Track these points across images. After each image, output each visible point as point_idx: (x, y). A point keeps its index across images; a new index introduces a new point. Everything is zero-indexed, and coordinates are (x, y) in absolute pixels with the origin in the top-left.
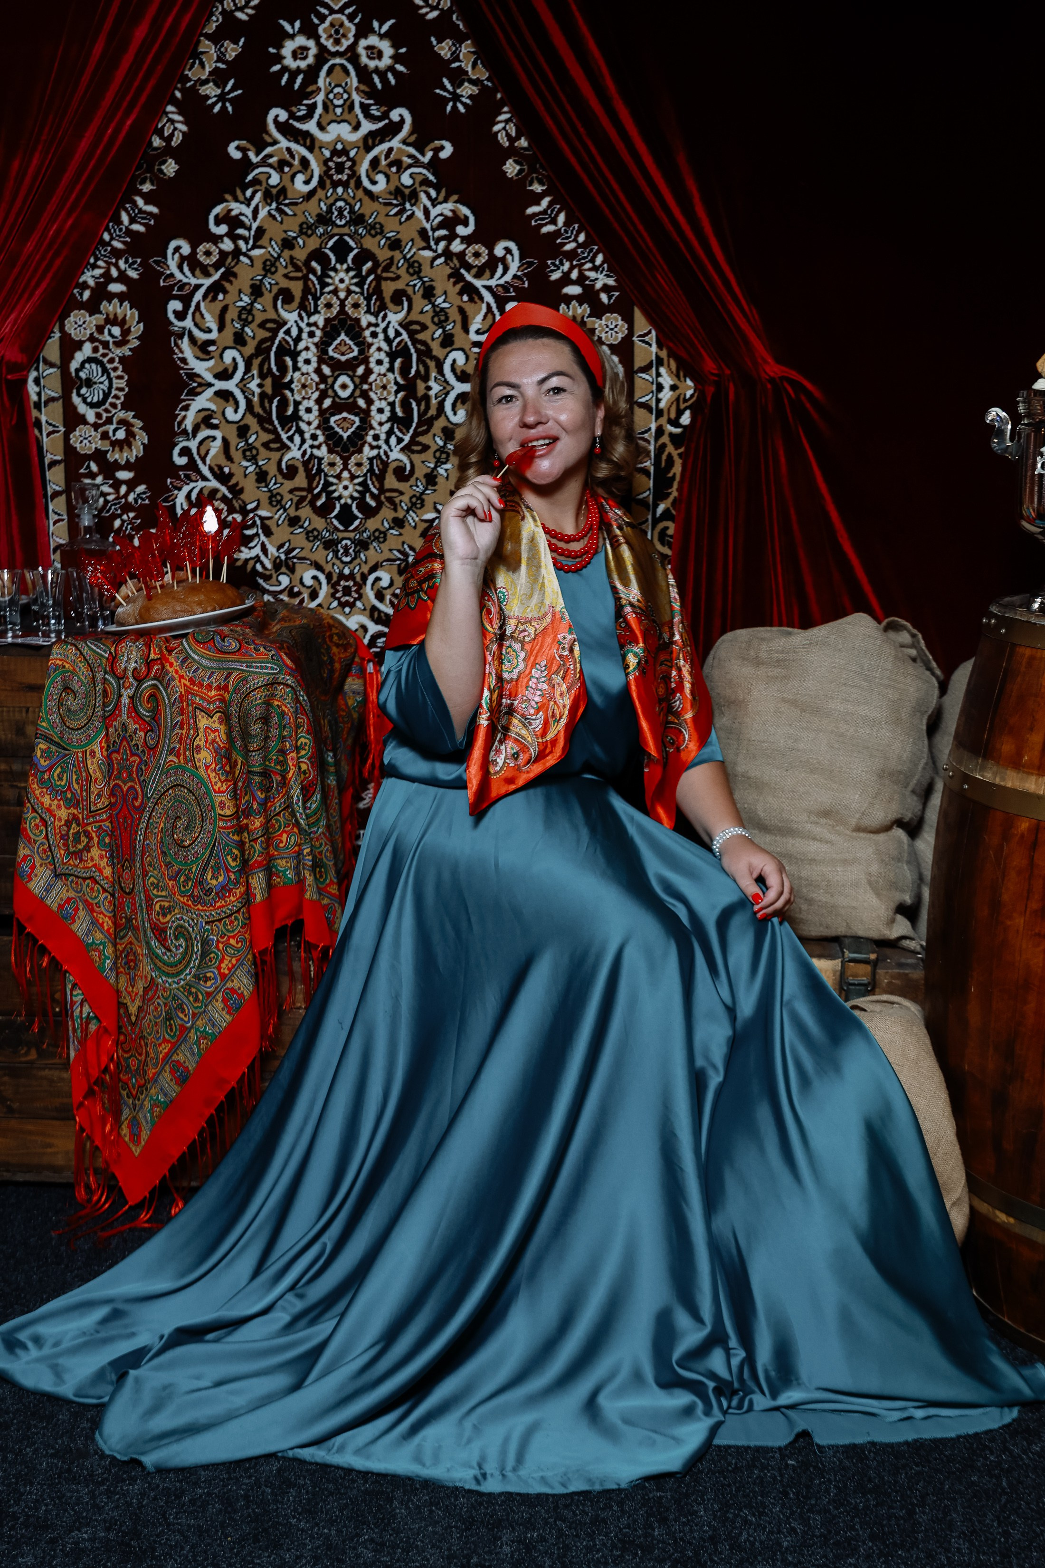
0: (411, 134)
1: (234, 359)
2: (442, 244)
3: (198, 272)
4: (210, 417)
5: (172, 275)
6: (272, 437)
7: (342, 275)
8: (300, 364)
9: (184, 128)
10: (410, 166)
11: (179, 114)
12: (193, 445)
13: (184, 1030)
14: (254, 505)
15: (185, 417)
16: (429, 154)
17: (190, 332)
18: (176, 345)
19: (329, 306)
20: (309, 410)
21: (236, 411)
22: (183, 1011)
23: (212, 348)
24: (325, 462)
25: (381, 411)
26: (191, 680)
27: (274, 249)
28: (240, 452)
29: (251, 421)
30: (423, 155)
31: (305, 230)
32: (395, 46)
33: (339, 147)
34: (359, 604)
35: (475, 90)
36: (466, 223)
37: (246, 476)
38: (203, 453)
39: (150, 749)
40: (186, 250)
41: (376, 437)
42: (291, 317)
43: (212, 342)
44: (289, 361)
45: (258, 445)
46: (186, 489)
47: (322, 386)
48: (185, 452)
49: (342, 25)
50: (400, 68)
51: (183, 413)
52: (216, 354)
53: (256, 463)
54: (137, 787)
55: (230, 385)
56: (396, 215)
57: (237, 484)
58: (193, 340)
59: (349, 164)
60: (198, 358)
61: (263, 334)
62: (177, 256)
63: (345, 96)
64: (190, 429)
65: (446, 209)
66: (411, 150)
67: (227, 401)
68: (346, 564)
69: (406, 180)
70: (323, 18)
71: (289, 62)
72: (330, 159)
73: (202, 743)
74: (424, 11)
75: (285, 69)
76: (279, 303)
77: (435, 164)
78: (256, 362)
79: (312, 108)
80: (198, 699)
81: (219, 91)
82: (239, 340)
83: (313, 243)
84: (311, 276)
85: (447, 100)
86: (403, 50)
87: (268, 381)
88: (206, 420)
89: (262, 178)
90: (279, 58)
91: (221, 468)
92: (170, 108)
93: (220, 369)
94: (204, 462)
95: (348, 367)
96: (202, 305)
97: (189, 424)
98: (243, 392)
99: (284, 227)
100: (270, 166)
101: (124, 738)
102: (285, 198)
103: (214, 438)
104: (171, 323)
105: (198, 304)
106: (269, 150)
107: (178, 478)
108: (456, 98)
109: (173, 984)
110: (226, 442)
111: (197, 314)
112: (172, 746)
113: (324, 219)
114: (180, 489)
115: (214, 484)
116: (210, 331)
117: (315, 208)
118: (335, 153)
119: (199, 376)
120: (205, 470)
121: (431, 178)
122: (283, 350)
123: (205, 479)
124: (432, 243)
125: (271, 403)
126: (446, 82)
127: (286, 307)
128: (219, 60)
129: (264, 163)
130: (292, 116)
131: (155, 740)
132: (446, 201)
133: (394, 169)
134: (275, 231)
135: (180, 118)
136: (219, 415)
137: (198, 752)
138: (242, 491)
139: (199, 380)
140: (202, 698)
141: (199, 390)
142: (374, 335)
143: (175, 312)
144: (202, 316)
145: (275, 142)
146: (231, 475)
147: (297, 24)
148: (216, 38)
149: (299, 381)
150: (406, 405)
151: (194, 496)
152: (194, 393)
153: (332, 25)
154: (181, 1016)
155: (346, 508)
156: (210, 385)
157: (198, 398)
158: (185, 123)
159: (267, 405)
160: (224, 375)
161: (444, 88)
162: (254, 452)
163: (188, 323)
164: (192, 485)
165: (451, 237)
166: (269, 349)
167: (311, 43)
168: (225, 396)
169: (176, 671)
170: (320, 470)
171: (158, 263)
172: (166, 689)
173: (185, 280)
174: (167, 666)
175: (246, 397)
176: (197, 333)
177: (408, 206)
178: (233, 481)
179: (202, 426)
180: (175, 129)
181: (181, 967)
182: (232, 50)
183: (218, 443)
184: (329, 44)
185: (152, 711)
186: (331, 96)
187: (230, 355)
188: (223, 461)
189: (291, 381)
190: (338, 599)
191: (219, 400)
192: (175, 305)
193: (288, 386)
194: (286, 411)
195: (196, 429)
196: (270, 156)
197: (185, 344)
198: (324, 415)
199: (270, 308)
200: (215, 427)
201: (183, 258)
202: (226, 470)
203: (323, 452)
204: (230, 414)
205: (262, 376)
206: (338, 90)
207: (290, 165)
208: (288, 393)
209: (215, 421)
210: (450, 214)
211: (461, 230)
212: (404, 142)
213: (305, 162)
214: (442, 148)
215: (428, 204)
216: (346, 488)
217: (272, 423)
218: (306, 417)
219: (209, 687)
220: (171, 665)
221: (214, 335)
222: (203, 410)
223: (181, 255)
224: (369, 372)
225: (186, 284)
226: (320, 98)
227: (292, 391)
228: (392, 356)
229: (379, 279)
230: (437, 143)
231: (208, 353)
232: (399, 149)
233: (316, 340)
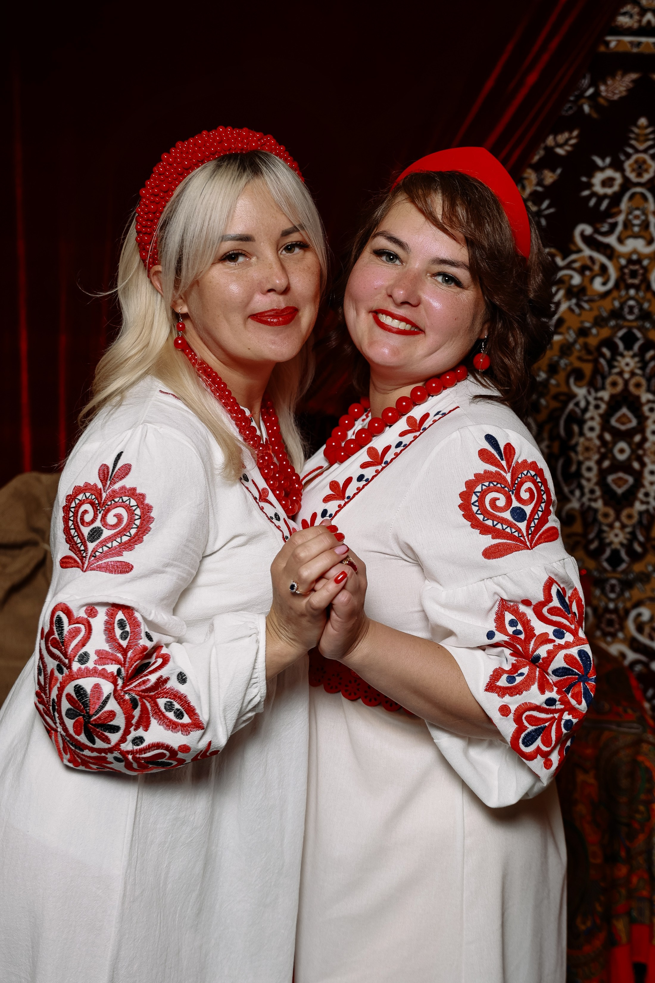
7: (628, 360)
8: (586, 431)
19: (614, 384)
20: (590, 469)
24: (600, 513)
25: (652, 472)
27: (571, 336)
31: (599, 322)
33: (635, 257)
34: (621, 634)
41: (646, 494)
42: (581, 392)
44: (576, 428)
47: (603, 450)
49: (644, 162)
59: (641, 271)
61: (555, 405)
63: (643, 218)
68: (611, 601)
70: (628, 156)
71: (599, 189)
72: (626, 267)
75: (594, 194)
76: (572, 380)
79: (613, 226)
83: (605, 333)
84: (601, 360)
87: (556, 444)
89: (566, 279)
90: (589, 185)
95: (627, 435)
99: (582, 318)
100: (574, 269)
102: (584, 296)
106: (573, 257)
113: (616, 314)
117: (607, 305)
118: (630, 261)
122: (572, 419)
125: (557, 462)
127: (577, 383)
128: (538, 184)
129: (568, 266)
130: (596, 231)
134: (573, 322)
142: (651, 409)
145: (579, 251)
147: (608, 160)
148: (538, 168)
149: (583, 444)
153: (636, 161)
155: (615, 552)
159: (553, 463)
167: (618, 176)
170: (595, 520)
182: (549, 178)
184: (632, 176)
186: (631, 217)
189: (577, 444)
193: (573, 448)
194: (569, 469)
196: (574, 261)
198: (603, 474)
199: (563, 383)
203: (599, 505)
205: (550, 439)
206: (637, 213)
207: (591, 269)
208: (572, 454)
213: (604, 269)
216: (617, 535)
218: (587, 474)
224: (645, 440)
226: (621, 219)
227: (576, 452)
233: (601, 411)
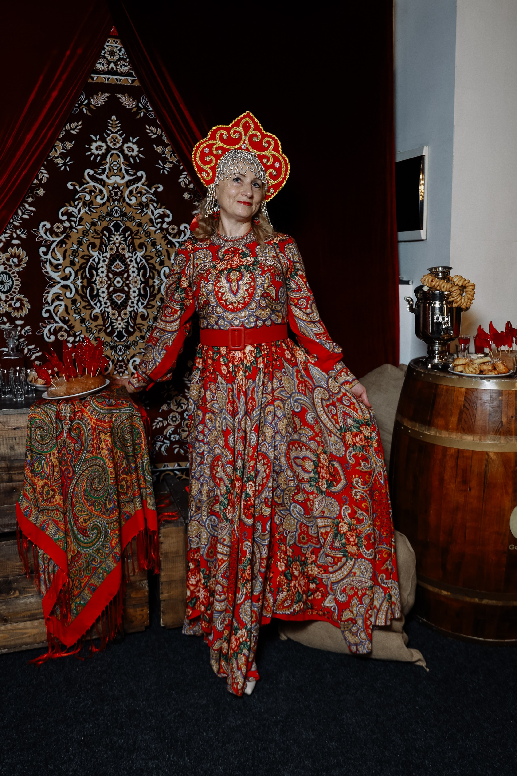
0: (146, 181)
1: (70, 272)
2: (159, 225)
3: (54, 235)
4: (59, 296)
5: (41, 237)
6: (87, 304)
7: (117, 237)
8: (99, 273)
9: (47, 176)
10: (145, 194)
11: (45, 170)
12: (51, 308)
13: (95, 569)
14: (80, 332)
15: (47, 296)
16: (153, 190)
17: (50, 261)
18: (43, 266)
19: (111, 249)
20: (103, 292)
21: (71, 293)
22: (95, 561)
23: (60, 267)
24: (110, 314)
25: (134, 292)
26: (97, 420)
27: (88, 226)
28: (73, 311)
29: (78, 298)
30: (151, 190)
31: (101, 218)
32: (139, 147)
33: (116, 185)
34: (126, 372)
35: (171, 166)
36: (169, 217)
37: (75, 320)
38: (56, 312)
39: (76, 451)
40: (48, 226)
41: (133, 303)
42: (95, 254)
43: (60, 265)
44: (94, 272)
45: (81, 307)
46: (48, 327)
47: (109, 282)
48: (48, 311)
49: (117, 138)
50: (141, 156)
51: (47, 295)
52: (62, 270)
53: (80, 315)
54: (70, 468)
55: (68, 283)
56: (140, 213)
57: (72, 324)
58: (51, 264)
59: (120, 192)
60: (53, 271)
61: (83, 261)
62: (44, 228)
63: (118, 166)
64: (50, 301)
65: (161, 211)
66: (146, 188)
67: (67, 289)
68: (120, 355)
69: (144, 199)
70: (108, 135)
71: (94, 151)
72: (112, 190)
73: (103, 446)
74: (150, 134)
75: (92, 154)
76: (90, 248)
77: (156, 193)
78: (80, 273)
79: (104, 170)
80: (100, 428)
81: (63, 162)
82: (72, 264)
83: (105, 224)
84: (104, 237)
85: (161, 169)
86: (142, 149)
87: (85, 281)
88: (57, 297)
89: (82, 197)
90: (90, 150)
91: (64, 318)
92: (42, 168)
93: (64, 276)
94: (57, 316)
95: (120, 274)
96: (56, 249)
97: (49, 299)
98: (74, 285)
99: (92, 217)
100: (86, 192)
101: (64, 447)
102: (92, 205)
103: (61, 305)
104: (41, 257)
105: (54, 249)
106: (85, 186)
107: (45, 323)
108: (164, 168)
109: (90, 551)
110: (66, 306)
111: (53, 253)
112: (89, 449)
113: (109, 214)
114: (45, 327)
115: (61, 324)
116: (59, 260)
117: (104, 210)
118: (114, 188)
119: (54, 279)
120: (57, 319)
121: (154, 199)
122: (92, 268)
123: (57, 322)
124: (155, 224)
125: (86, 290)
126: (160, 162)
127: (93, 250)
128: (63, 149)
129: (83, 191)
130: (95, 172)
131: (80, 448)
132: (160, 208)
133: (139, 195)
134: (88, 219)
135: (46, 172)
136: (63, 295)
137: (102, 450)
138: (74, 327)
139: (54, 281)
140: (101, 427)
141: (54, 285)
142: (131, 261)
143: (43, 252)
144: (56, 254)
145: (88, 183)
146: (69, 320)
147: (98, 137)
148: (62, 140)
149: (99, 280)
150: (145, 289)
151: (52, 330)
152: (52, 286)
153: (112, 138)
154: (94, 563)
155: (120, 332)
156: (59, 283)
157: (53, 288)
158: (48, 174)
159: (85, 290)
160: (66, 278)
161: (159, 165)
162: (79, 310)
163: (49, 257)
164: (51, 325)
165: (163, 222)
166: (86, 267)
167: (104, 144)
168: (66, 287)
169: (89, 416)
170: (108, 317)
171: (35, 231)
172: (85, 424)
173: (48, 239)
174: (85, 414)
175: (75, 287)
176: (53, 261)
177: (145, 209)
178: (70, 323)
179: (56, 300)
180: (43, 176)
181: (94, 542)
182: (69, 146)
183: (63, 307)
184: (111, 145)
185: (78, 434)
186: (112, 165)
187: (68, 270)
188: (65, 315)
189: (96, 280)
190: (117, 370)
191: (63, 289)
192: (43, 249)
193: (94, 282)
194: (93, 293)
195: (53, 301)
196: (86, 188)
197: (48, 265)
198: (110, 294)
199: (86, 250)
200: (62, 300)
201: (47, 230)
202: (67, 318)
203: (109, 310)
204: (68, 294)
205: (82, 278)
206: (116, 163)
207: (95, 192)
208: (94, 285)
209: (61, 298)
210: (162, 213)
211: (167, 219)
212: (143, 184)
213: (101, 192)
214: (159, 187)
215: (153, 209)
216: (120, 324)
217: (87, 298)
218: (102, 295)
219: (104, 422)
220: (87, 413)
221: (61, 262)
222: (56, 293)
223: (46, 228)
224: (129, 276)
225: (48, 240)
226: (107, 166)
227: (96, 284)
228: (139, 269)
229: (133, 239)
230: (157, 185)
231: (58, 269)
232: (141, 187)
233: (106, 263)
